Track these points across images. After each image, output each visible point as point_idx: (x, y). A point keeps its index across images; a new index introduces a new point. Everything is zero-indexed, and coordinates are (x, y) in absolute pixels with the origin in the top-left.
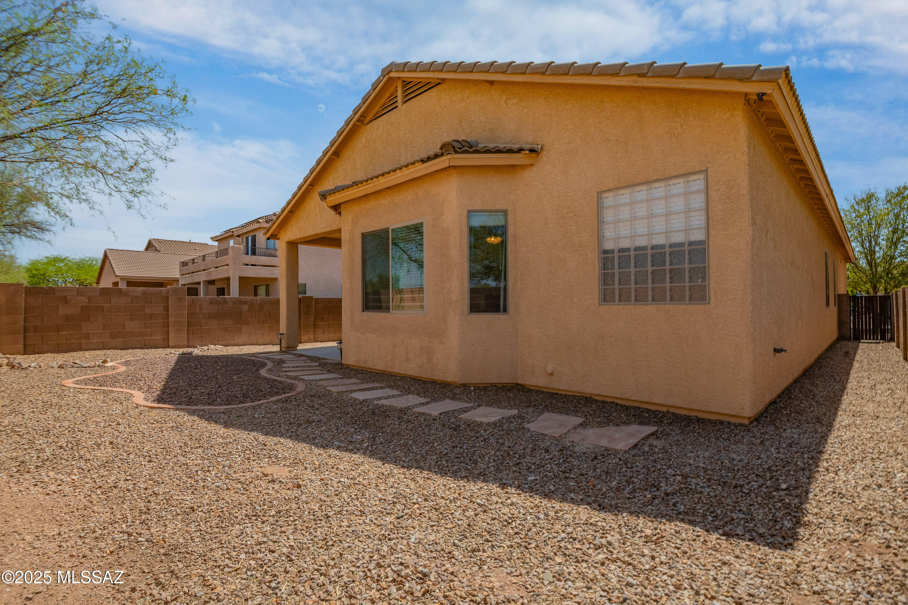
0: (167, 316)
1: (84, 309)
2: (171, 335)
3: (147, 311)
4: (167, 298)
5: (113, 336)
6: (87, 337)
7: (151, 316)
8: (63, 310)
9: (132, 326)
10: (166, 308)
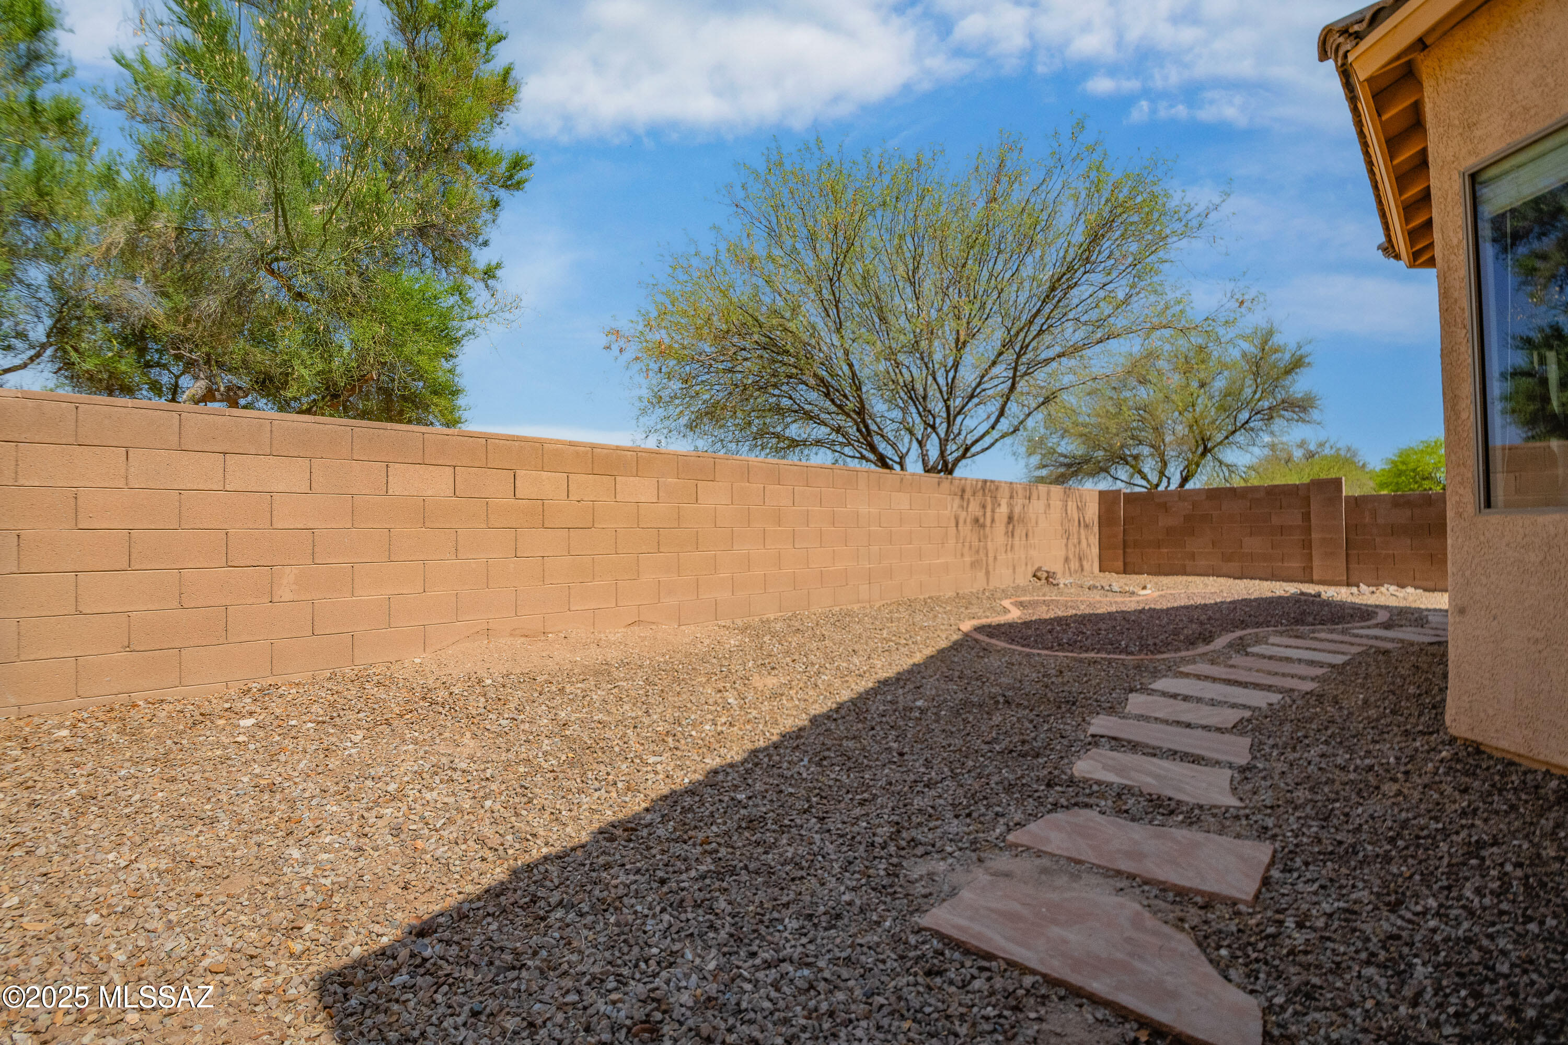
0: (1308, 530)
1: (1187, 518)
2: (1316, 563)
3: (1275, 521)
4: (1308, 499)
5: (1227, 558)
6: (1193, 556)
7: (1282, 529)
8: (1165, 521)
9: (1253, 544)
10: (1307, 517)
